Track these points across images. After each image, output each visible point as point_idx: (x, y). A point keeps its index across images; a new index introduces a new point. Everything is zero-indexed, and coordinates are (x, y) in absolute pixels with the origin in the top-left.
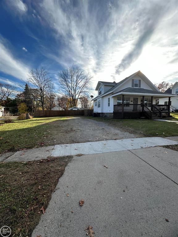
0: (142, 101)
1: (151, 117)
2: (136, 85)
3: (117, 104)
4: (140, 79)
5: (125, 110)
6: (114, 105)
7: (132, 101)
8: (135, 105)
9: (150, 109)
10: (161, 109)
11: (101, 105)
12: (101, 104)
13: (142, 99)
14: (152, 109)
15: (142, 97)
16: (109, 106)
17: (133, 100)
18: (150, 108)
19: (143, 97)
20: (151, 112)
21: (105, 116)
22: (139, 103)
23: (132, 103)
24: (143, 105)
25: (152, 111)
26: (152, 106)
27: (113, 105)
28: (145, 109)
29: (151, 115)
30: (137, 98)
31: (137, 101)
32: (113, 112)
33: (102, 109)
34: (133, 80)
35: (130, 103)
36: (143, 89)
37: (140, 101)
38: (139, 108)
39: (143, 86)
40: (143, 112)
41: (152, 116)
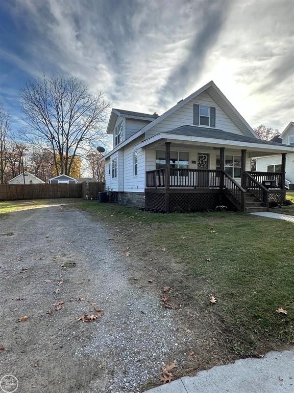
0: (219, 162)
1: (242, 206)
2: (205, 120)
3: (154, 168)
4: (213, 105)
5: (174, 186)
6: (148, 173)
7: (194, 162)
8: (203, 171)
9: (240, 184)
10: (266, 184)
11: (117, 170)
12: (117, 168)
13: (219, 158)
14: (243, 183)
15: (218, 152)
16: (136, 174)
17: (196, 159)
18: (238, 181)
19: (222, 150)
20: (242, 191)
21: (129, 201)
22: (213, 166)
23: (195, 167)
24: (220, 173)
25: (244, 191)
26: (244, 175)
27: (144, 172)
28: (228, 184)
29: (243, 200)
30: (208, 155)
31: (208, 162)
32: (143, 191)
33: (122, 183)
34: (196, 107)
35: (190, 168)
36: (221, 132)
37: (215, 161)
38: (213, 180)
39: (222, 124)
40: (221, 190)
41: (246, 202)
